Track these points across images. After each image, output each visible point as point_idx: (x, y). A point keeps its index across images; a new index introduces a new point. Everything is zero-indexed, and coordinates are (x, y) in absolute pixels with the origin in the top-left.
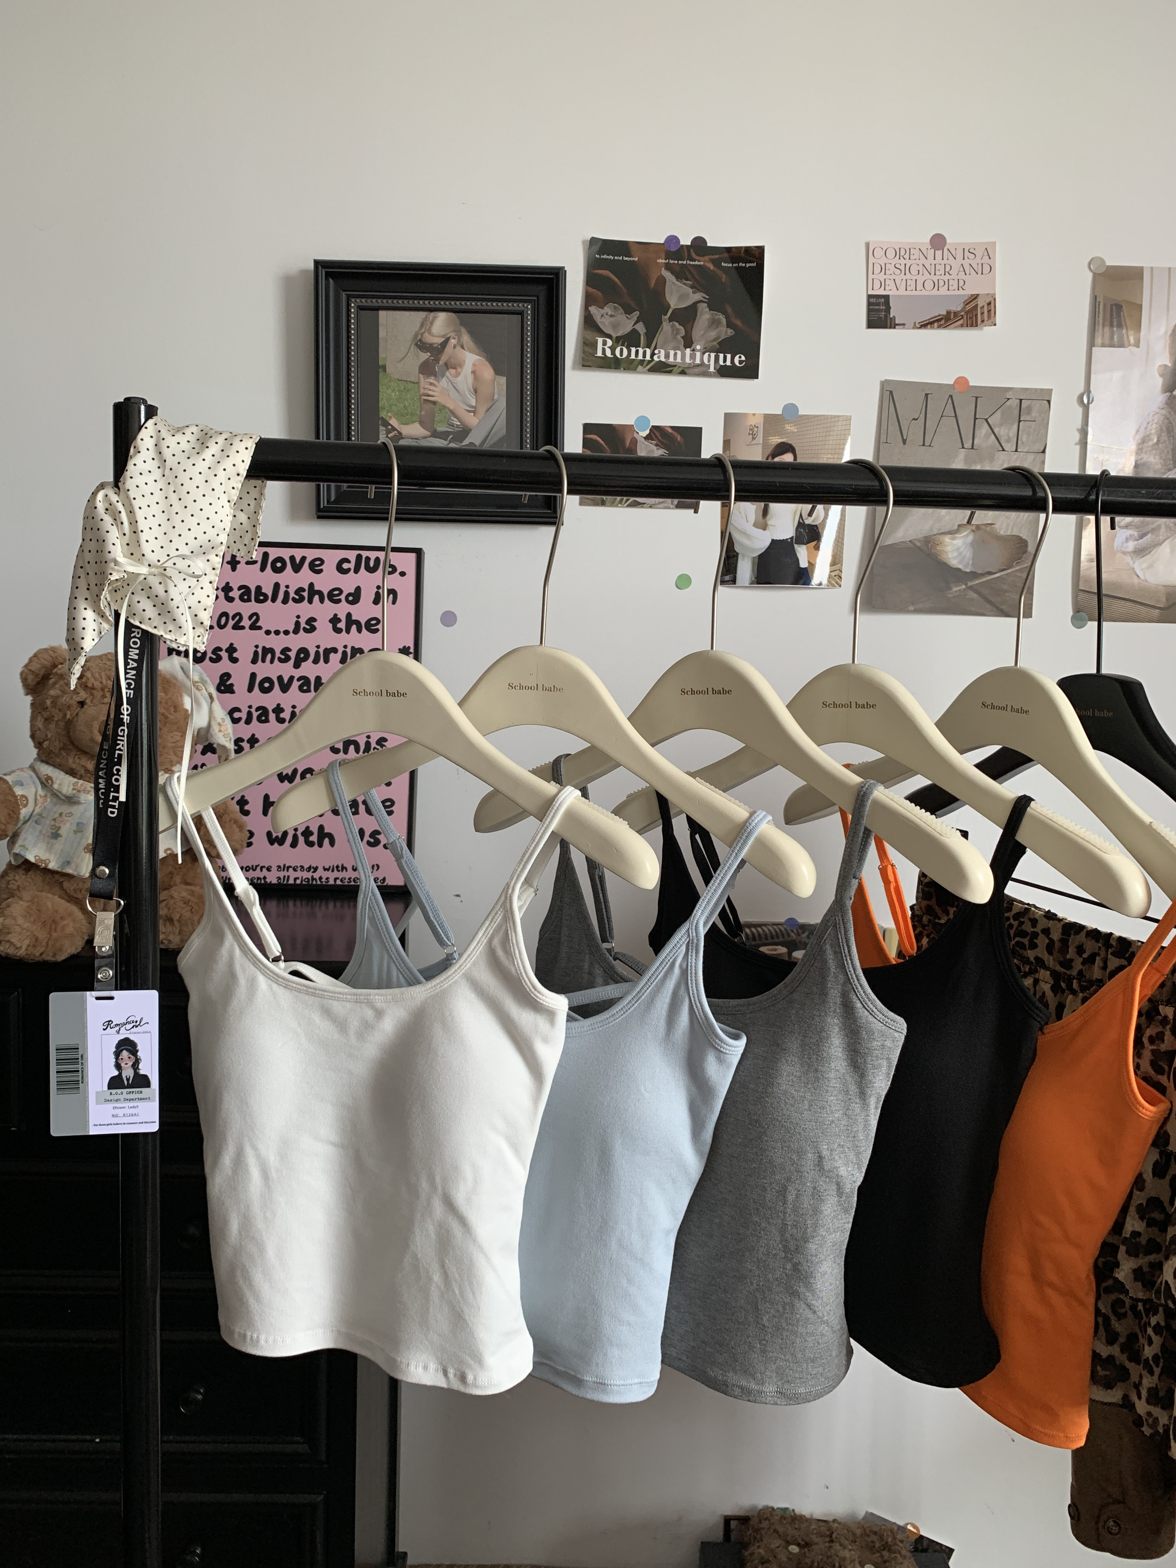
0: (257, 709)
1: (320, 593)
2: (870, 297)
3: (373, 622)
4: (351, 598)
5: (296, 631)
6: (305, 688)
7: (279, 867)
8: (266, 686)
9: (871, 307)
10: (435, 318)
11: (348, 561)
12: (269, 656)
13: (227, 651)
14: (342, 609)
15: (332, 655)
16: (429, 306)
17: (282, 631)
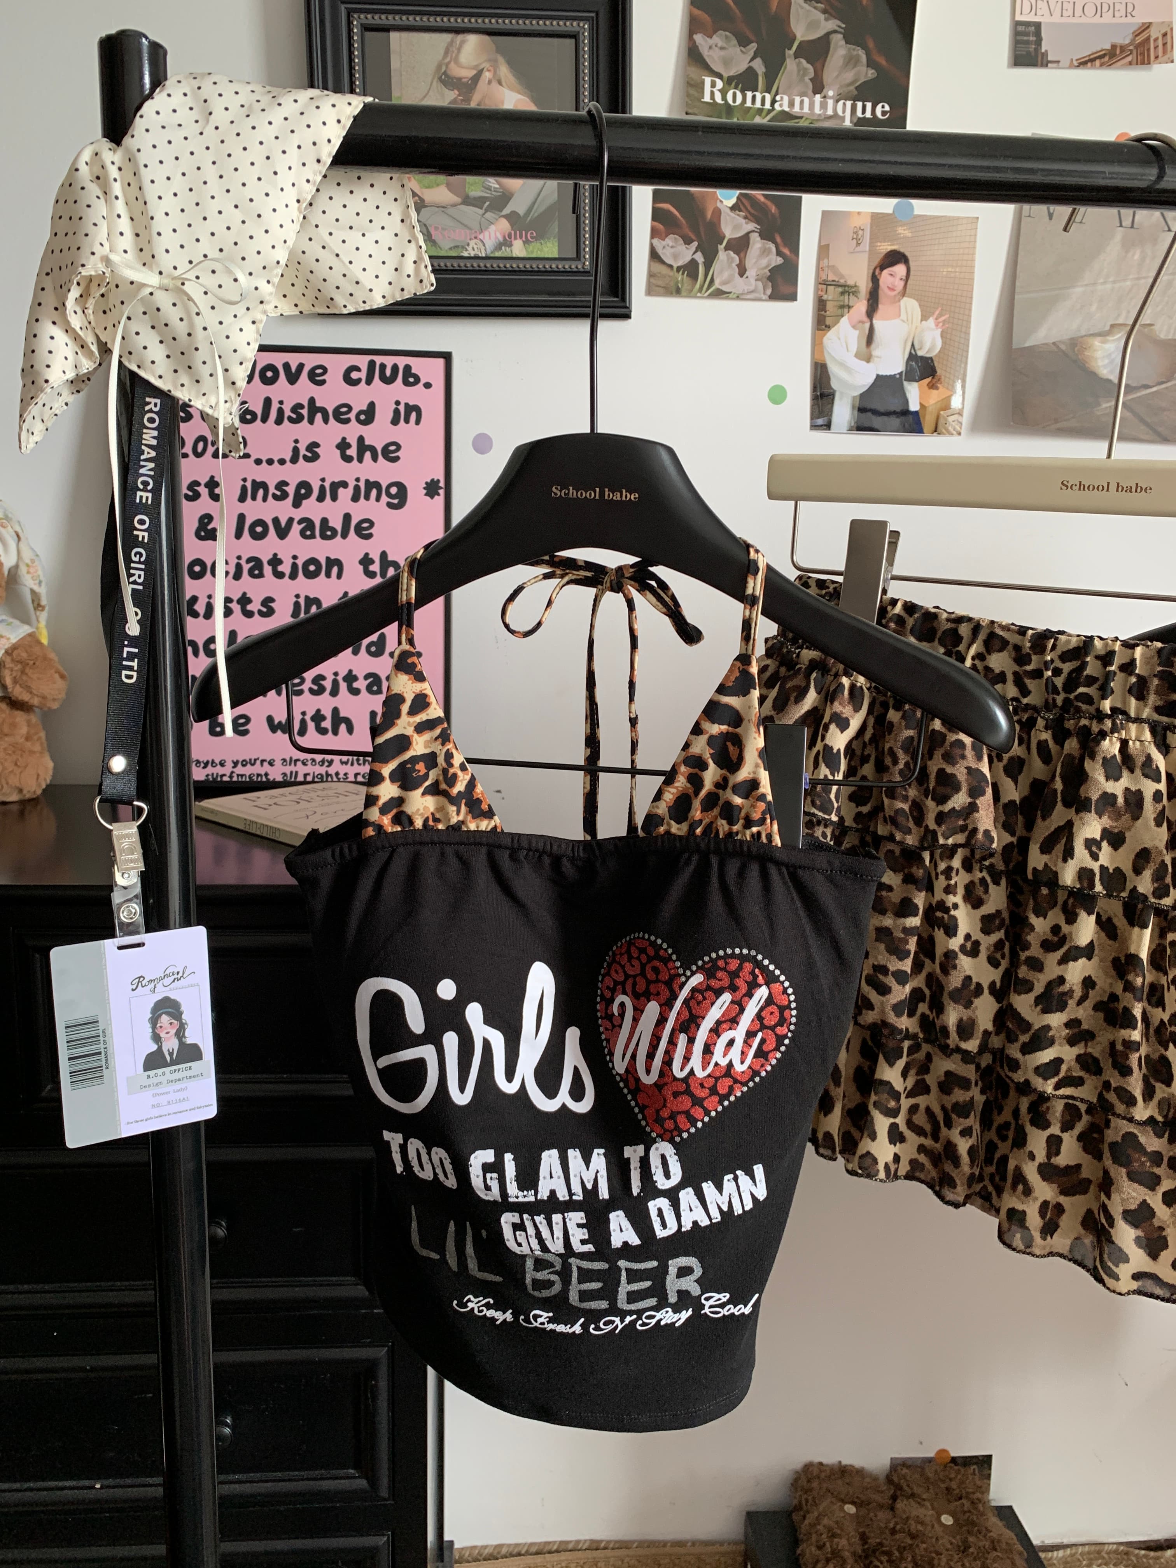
0: (249, 561)
1: (324, 411)
2: (1017, 24)
3: (392, 448)
4: (362, 417)
5: (294, 460)
6: (308, 533)
7: (284, 760)
8: (259, 530)
9: (1019, 38)
10: (463, 42)
11: (357, 369)
12: (261, 492)
13: (206, 485)
14: (352, 431)
15: (341, 491)
16: (455, 25)
17: (276, 460)
